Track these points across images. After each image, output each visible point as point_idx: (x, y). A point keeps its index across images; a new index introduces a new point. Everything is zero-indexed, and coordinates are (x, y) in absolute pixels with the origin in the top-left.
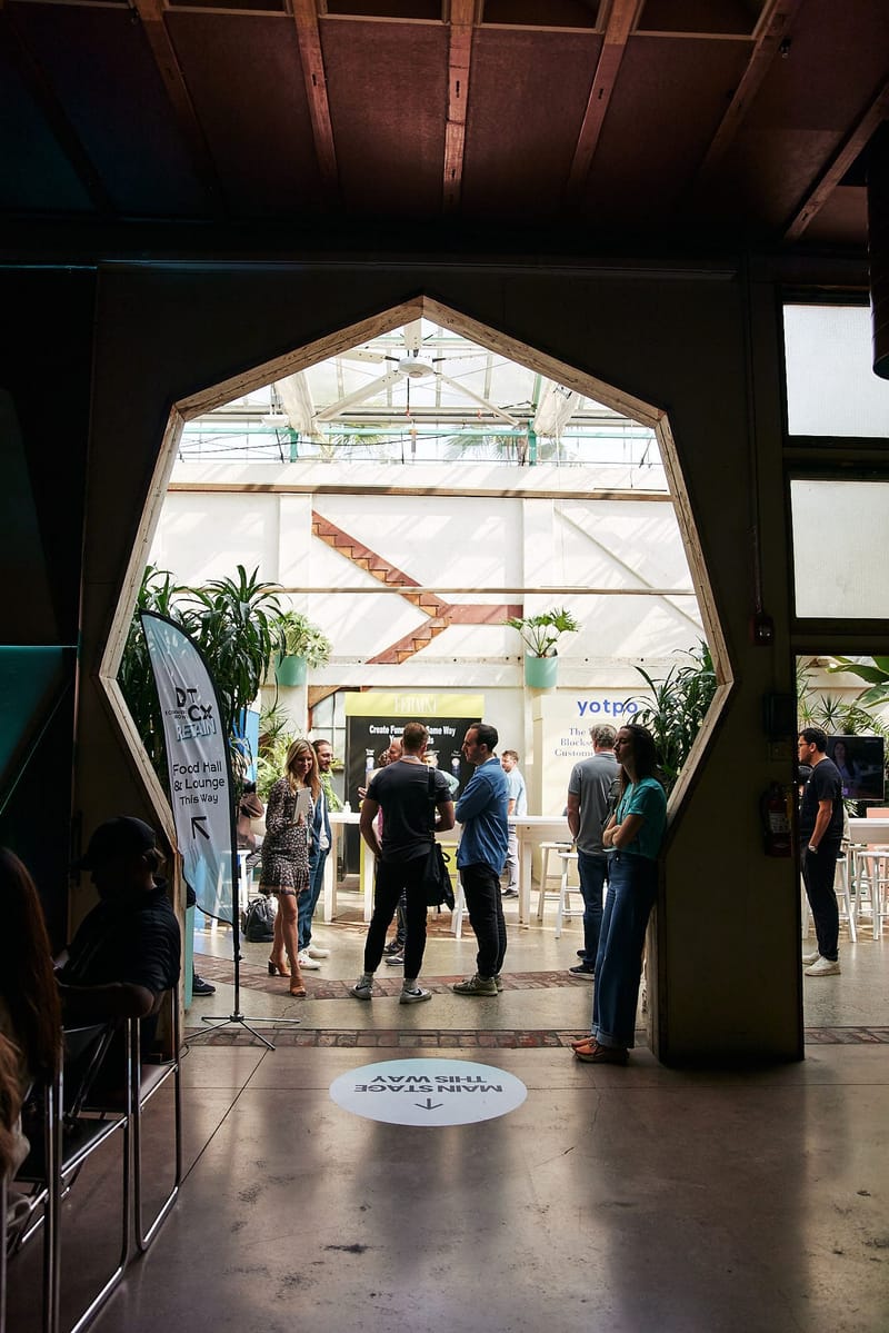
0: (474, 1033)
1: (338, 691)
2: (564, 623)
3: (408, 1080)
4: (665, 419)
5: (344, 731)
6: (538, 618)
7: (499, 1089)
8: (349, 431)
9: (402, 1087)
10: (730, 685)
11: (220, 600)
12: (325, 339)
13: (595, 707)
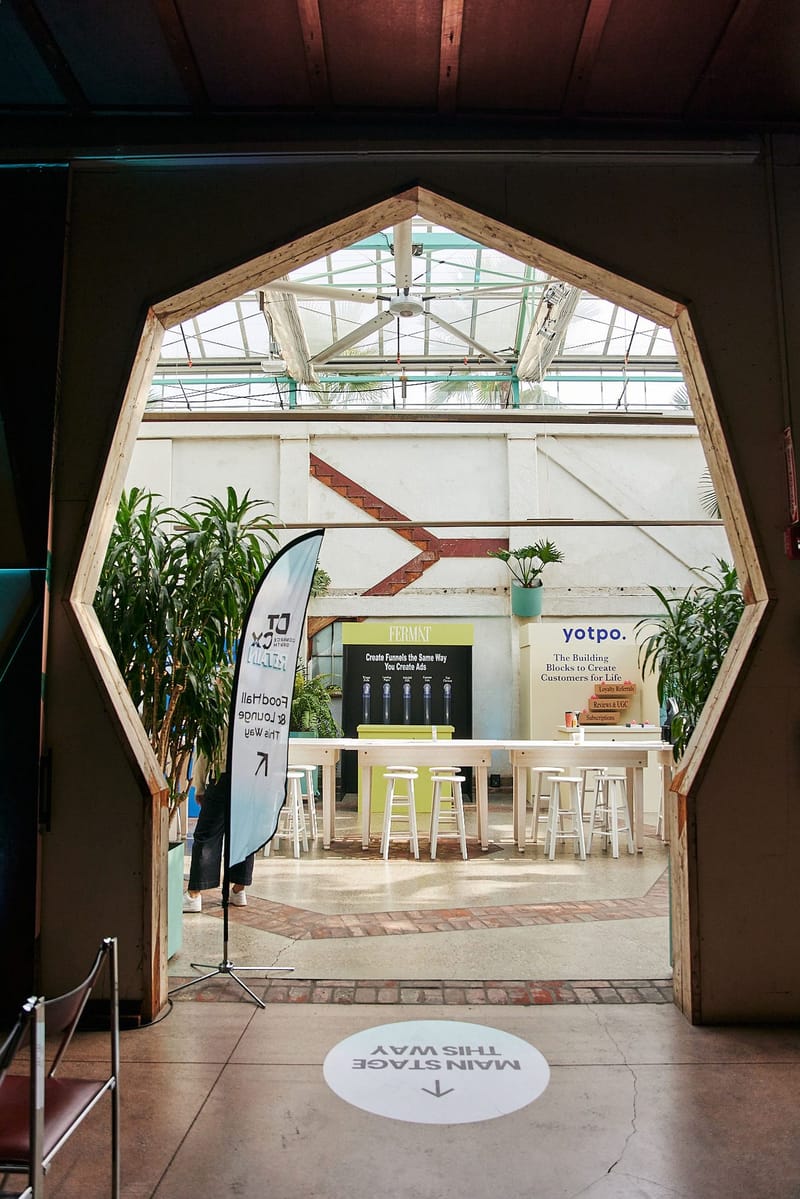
0: (481, 985)
1: (335, 621)
2: (548, 555)
3: (412, 1053)
4: (685, 316)
5: (341, 659)
6: (524, 551)
7: (516, 1066)
8: (343, 379)
9: (406, 1062)
10: (763, 605)
11: (207, 521)
12: (314, 234)
13: (580, 634)
